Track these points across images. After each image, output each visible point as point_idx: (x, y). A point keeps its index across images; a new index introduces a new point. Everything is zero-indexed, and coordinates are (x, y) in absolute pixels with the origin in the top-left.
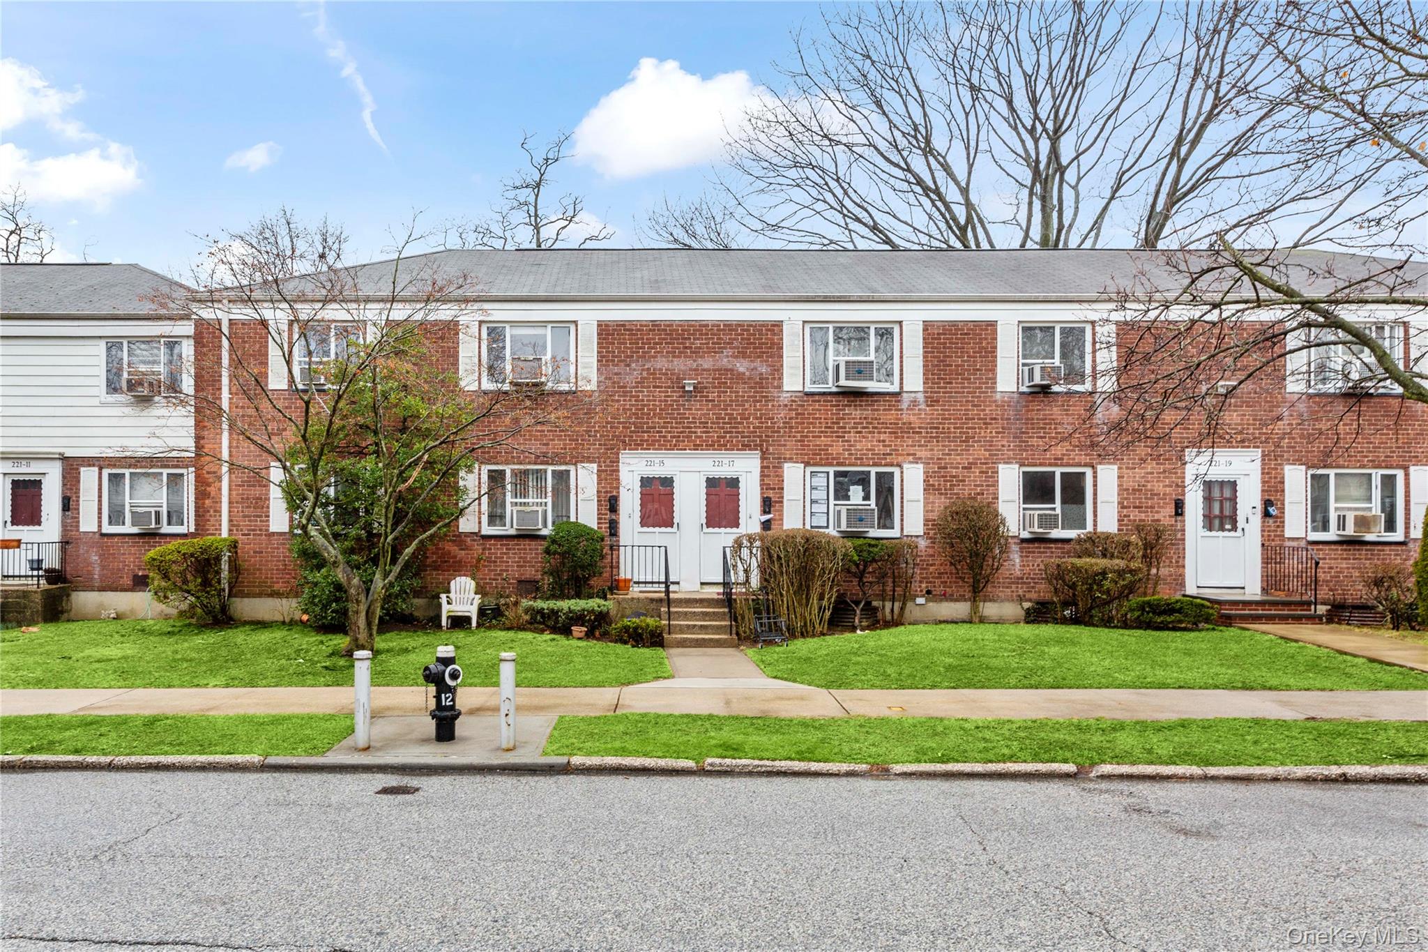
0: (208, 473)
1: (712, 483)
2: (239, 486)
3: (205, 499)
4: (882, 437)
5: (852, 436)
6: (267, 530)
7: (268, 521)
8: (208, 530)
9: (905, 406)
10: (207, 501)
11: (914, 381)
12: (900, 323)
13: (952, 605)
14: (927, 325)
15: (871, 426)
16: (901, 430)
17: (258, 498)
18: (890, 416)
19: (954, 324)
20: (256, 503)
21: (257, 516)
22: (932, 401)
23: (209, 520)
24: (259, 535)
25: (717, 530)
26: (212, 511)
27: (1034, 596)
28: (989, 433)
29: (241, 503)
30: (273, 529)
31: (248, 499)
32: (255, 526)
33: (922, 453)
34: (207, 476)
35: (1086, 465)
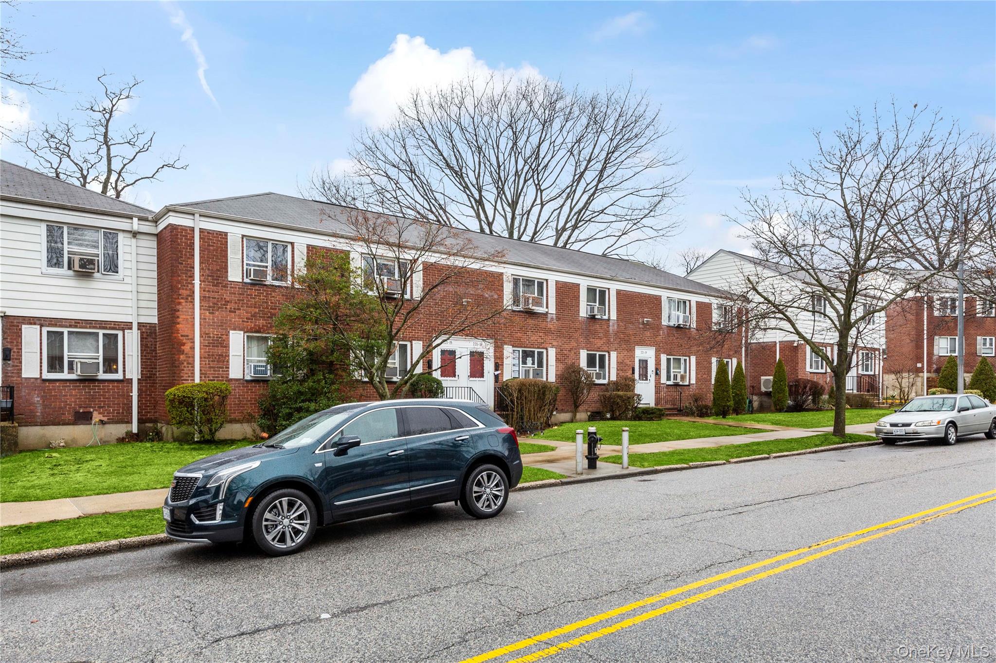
0: (182, 336)
1: (472, 354)
2: (206, 346)
3: (179, 355)
4: (541, 334)
5: (529, 333)
6: (227, 377)
7: (228, 371)
8: (183, 377)
9: (549, 320)
10: (181, 356)
11: (552, 310)
12: (547, 280)
13: (565, 414)
14: (557, 282)
15: (536, 329)
16: (547, 332)
17: (220, 355)
18: (543, 325)
19: (566, 283)
20: (219, 358)
21: (220, 368)
22: (558, 319)
23: (183, 370)
24: (221, 380)
25: (474, 379)
26: (185, 363)
27: (590, 409)
28: (577, 335)
29: (208, 358)
30: (231, 376)
31: (213, 355)
32: (218, 374)
33: (555, 343)
34: (181, 338)
35: (605, 351)
